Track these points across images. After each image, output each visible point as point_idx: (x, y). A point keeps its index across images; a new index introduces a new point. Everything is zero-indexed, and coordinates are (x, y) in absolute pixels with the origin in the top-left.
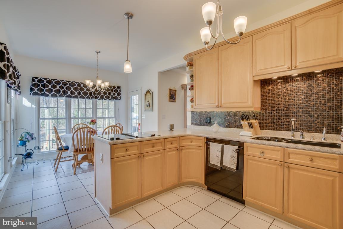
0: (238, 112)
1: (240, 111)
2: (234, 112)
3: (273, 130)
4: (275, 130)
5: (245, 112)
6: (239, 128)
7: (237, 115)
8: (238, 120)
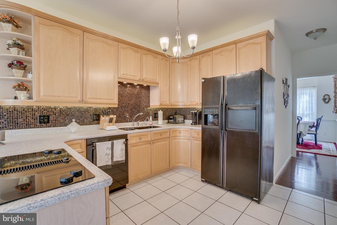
0: (89, 108)
1: (92, 107)
2: (85, 108)
3: (119, 123)
4: (120, 123)
5: (97, 108)
6: (91, 124)
7: (88, 111)
8: (90, 117)
